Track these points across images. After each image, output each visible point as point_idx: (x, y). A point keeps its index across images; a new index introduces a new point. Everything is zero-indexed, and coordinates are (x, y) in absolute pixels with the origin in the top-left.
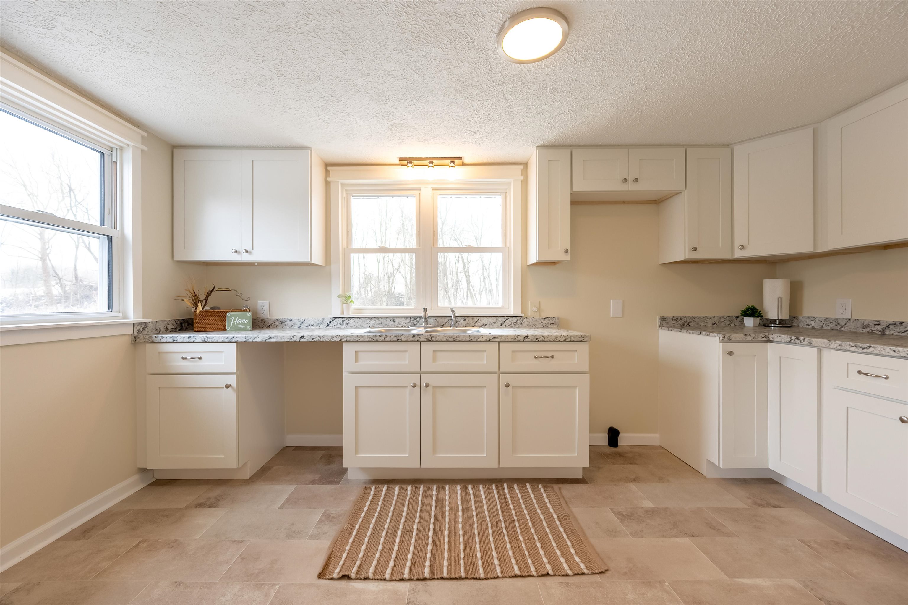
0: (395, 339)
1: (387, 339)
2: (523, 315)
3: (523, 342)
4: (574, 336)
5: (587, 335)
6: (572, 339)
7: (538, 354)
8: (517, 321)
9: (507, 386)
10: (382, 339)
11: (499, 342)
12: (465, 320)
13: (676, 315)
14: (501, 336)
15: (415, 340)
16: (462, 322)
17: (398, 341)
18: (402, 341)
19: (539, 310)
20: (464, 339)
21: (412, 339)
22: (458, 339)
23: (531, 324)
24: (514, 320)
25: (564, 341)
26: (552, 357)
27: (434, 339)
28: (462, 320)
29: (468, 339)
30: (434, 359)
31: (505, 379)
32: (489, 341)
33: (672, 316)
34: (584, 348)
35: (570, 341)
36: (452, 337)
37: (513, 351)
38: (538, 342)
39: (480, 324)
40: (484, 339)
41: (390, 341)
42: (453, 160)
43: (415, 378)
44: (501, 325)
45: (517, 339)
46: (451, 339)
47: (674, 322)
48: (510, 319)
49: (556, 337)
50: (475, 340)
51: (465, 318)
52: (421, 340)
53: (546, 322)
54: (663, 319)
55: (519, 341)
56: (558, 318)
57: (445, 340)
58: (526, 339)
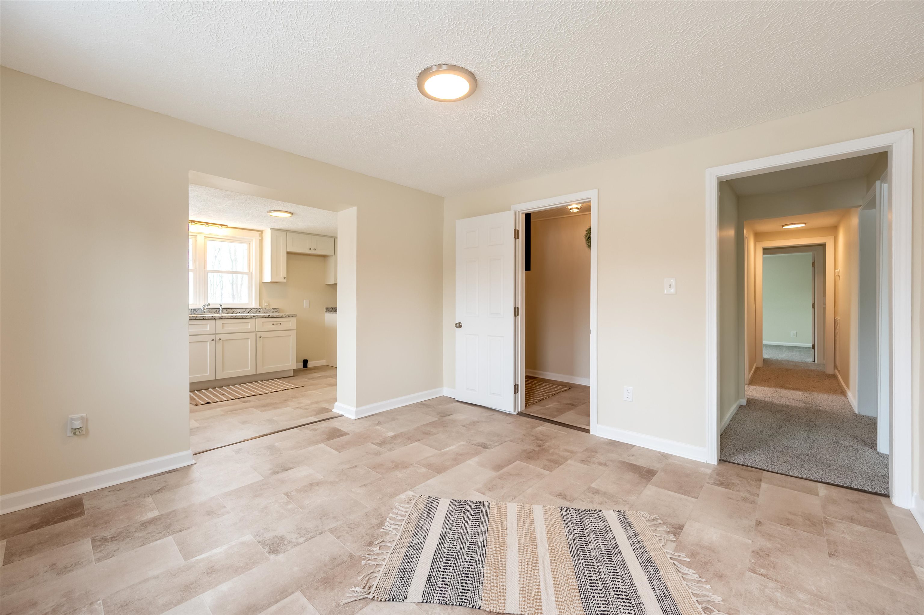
0: (202, 318)
1: (197, 318)
2: (260, 307)
3: (268, 318)
4: (290, 315)
5: (295, 314)
6: (289, 316)
7: (274, 323)
8: (257, 310)
9: (260, 337)
10: (194, 318)
11: (256, 318)
12: (227, 310)
13: (332, 307)
14: (257, 316)
15: (213, 318)
16: (225, 311)
17: (203, 319)
18: (205, 319)
19: (269, 305)
20: (239, 317)
21: (212, 318)
22: (236, 317)
23: (264, 312)
24: (256, 310)
25: (286, 317)
26: (280, 324)
27: (223, 318)
28: (225, 310)
29: (241, 317)
30: (223, 327)
31: (258, 334)
32: (252, 318)
33: (330, 307)
34: (294, 320)
35: (288, 317)
36: (233, 316)
37: (263, 322)
38: (275, 317)
39: (236, 312)
40: (249, 317)
41: (199, 319)
42: (221, 225)
43: (213, 337)
44: (248, 313)
45: (265, 317)
46: (233, 318)
47: (332, 310)
48: (253, 309)
49: (282, 315)
50: (245, 317)
51: (227, 309)
52: (216, 318)
53: (272, 310)
54: (327, 309)
55: (266, 318)
56: (279, 309)
57: (229, 318)
58: (269, 317)
